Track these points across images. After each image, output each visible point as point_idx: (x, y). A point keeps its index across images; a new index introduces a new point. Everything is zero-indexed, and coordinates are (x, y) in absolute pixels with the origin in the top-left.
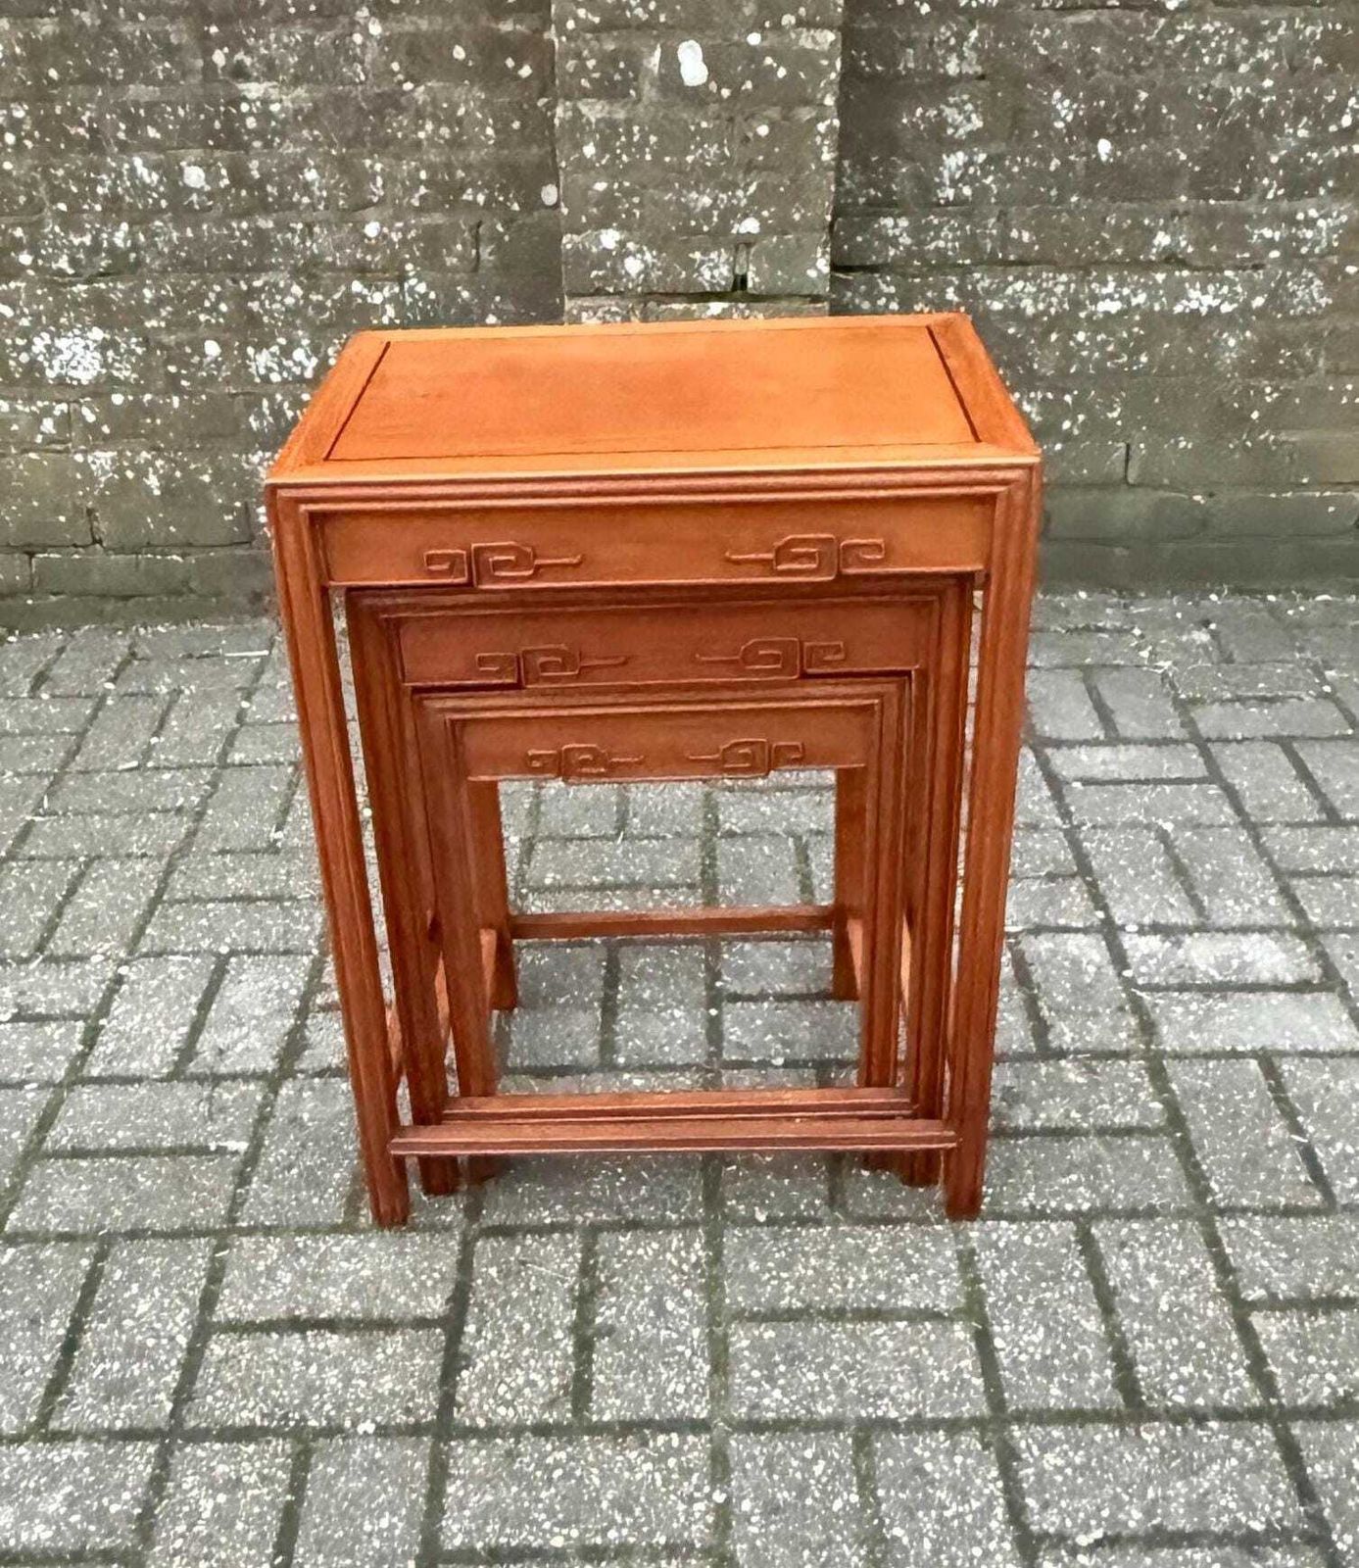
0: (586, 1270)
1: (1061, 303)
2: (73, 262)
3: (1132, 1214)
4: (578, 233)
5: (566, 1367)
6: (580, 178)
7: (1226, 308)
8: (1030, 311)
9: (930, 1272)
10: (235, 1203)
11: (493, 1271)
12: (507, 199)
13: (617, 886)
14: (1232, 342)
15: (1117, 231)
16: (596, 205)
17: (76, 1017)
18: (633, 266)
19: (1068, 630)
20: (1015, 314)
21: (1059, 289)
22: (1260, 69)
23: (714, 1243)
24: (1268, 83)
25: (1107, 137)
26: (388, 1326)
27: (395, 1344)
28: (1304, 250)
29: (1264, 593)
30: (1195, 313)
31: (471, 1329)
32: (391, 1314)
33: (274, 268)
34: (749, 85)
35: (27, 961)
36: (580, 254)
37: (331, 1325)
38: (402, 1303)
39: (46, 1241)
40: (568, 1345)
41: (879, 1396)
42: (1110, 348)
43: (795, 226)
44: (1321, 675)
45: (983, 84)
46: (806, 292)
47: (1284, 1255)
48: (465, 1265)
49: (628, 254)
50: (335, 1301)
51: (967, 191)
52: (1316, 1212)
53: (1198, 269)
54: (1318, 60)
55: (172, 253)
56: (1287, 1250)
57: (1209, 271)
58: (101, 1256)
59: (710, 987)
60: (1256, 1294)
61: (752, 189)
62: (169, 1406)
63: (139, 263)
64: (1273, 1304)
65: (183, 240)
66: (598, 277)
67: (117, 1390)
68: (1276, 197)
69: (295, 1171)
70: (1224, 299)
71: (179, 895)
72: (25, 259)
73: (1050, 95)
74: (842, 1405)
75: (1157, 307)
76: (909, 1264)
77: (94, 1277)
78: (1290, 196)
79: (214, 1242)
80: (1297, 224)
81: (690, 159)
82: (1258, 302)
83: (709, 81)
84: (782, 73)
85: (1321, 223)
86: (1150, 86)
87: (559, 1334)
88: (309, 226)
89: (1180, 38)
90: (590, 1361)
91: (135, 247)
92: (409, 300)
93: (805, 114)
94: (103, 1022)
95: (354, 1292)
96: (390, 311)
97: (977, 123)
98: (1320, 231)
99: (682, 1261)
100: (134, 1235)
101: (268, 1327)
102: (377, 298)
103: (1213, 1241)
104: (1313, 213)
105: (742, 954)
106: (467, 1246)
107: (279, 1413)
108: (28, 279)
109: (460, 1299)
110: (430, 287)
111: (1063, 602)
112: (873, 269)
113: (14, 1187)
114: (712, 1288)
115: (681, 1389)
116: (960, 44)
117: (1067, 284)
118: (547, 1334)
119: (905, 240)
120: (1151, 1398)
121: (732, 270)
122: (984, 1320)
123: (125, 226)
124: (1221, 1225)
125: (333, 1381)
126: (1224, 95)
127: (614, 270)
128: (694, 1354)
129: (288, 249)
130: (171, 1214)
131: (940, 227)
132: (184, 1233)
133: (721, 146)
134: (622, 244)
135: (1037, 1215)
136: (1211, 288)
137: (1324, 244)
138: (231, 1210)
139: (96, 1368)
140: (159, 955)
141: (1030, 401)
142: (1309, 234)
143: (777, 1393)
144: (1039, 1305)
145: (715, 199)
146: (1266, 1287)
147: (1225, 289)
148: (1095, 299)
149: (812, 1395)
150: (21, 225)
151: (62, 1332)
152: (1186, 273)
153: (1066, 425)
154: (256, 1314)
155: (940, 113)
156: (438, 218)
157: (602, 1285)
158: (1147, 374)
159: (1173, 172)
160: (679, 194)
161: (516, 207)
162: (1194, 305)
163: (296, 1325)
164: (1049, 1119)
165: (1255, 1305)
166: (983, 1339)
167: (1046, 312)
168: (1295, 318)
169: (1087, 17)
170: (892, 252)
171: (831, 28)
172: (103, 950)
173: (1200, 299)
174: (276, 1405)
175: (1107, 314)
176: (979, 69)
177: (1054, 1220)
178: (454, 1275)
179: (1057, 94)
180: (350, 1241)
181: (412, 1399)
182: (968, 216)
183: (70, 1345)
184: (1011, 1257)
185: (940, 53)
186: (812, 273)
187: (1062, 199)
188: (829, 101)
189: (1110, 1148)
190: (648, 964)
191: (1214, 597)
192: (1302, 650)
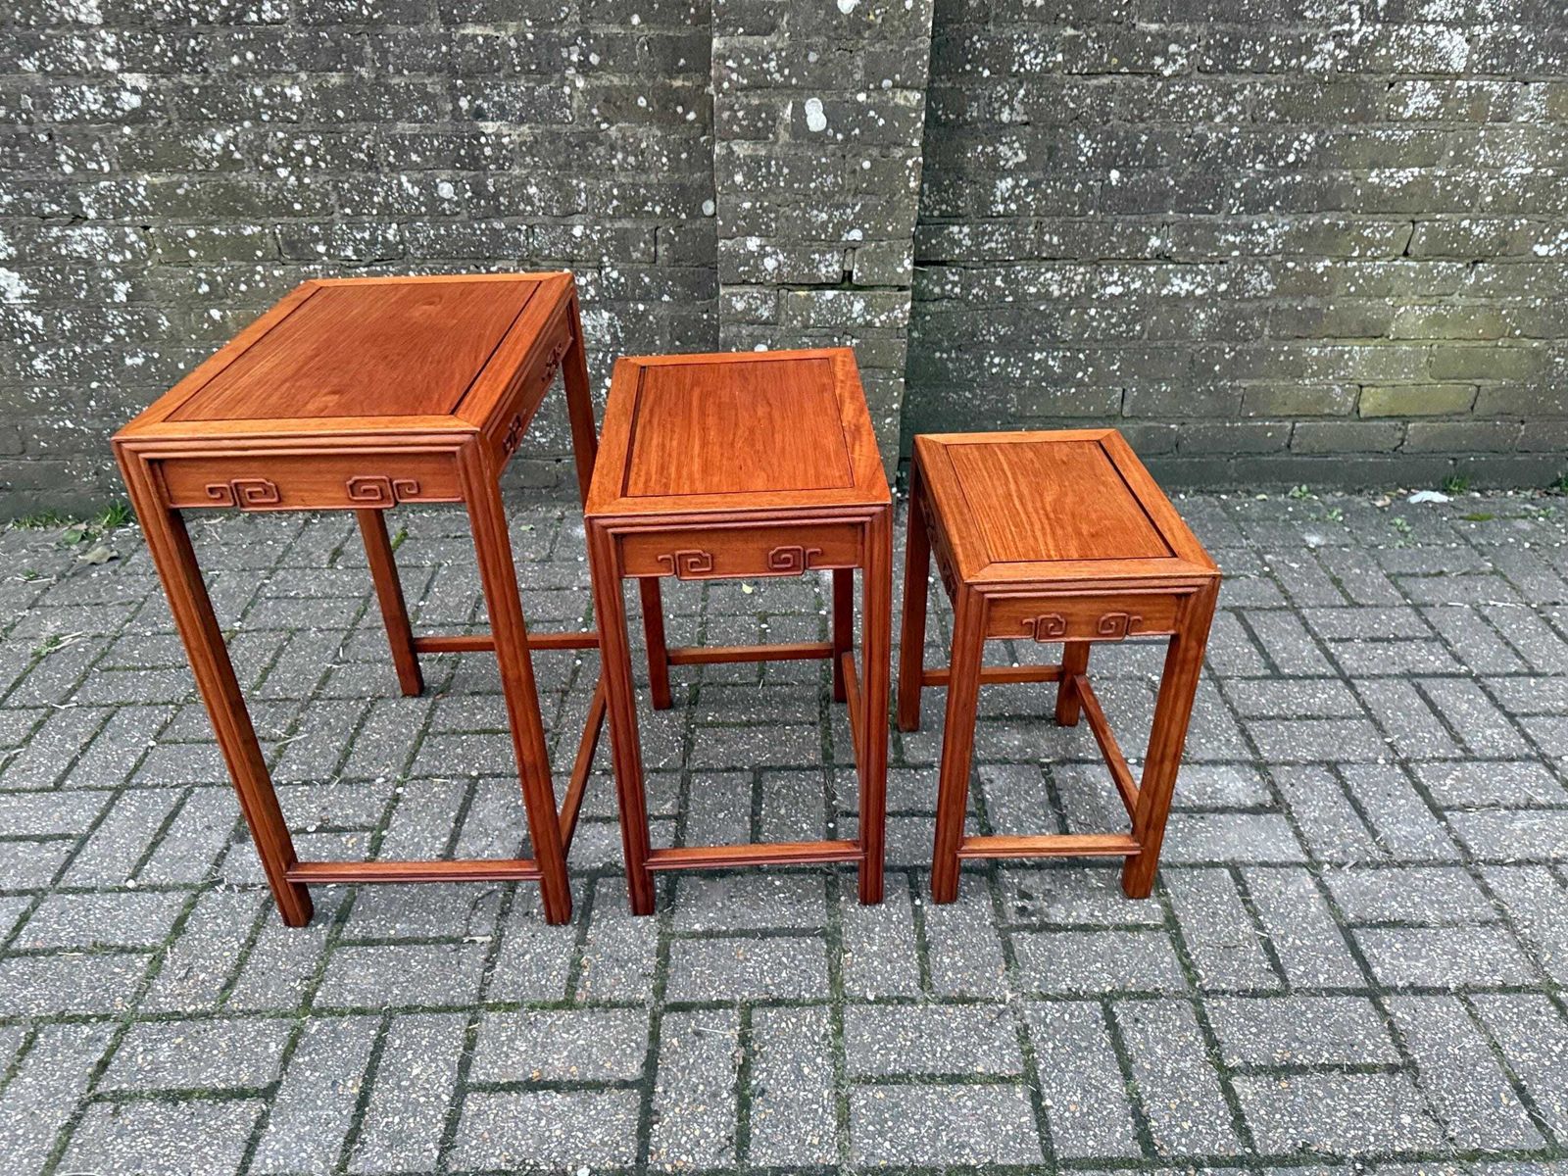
0: (744, 1040)
1: (1079, 287)
2: (356, 251)
3: (1142, 996)
4: (730, 239)
5: (730, 1123)
6: (733, 199)
7: (1199, 292)
8: (1056, 293)
9: (997, 1043)
10: (484, 984)
11: (675, 1041)
12: (677, 210)
13: (760, 723)
14: (1202, 316)
15: (1120, 235)
16: (745, 218)
17: (364, 828)
18: (770, 264)
20: (1046, 296)
21: (1078, 278)
22: (1230, 120)
23: (837, 1019)
24: (1235, 130)
25: (1117, 168)
26: (599, 1086)
27: (603, 1100)
28: (1257, 251)
29: (1219, 492)
30: (1177, 294)
31: (660, 1089)
32: (601, 1076)
33: (506, 258)
34: (857, 131)
35: (328, 782)
36: (732, 255)
37: (556, 1086)
38: (608, 1070)
39: (342, 1015)
40: (732, 1103)
41: (962, 1146)
42: (1114, 320)
43: (889, 236)
44: (1262, 559)
45: (1028, 129)
46: (894, 283)
47: (1254, 1030)
48: (654, 1037)
49: (766, 255)
50: (558, 1066)
51: (1013, 206)
52: (1277, 994)
53: (1179, 263)
54: (1272, 114)
55: (430, 246)
56: (1256, 1026)
57: (1188, 265)
58: (384, 1028)
59: (828, 805)
60: (1234, 1061)
61: (857, 208)
62: (436, 1153)
63: (405, 252)
64: (1250, 1071)
65: (438, 236)
66: (744, 272)
67: (397, 1140)
68: (1238, 213)
69: (527, 957)
70: (1199, 285)
71: (441, 729)
72: (321, 249)
73: (1076, 139)
74: (935, 1155)
75: (1149, 291)
76: (981, 1038)
77: (380, 1045)
78: (1248, 212)
79: (468, 1016)
80: (1252, 232)
81: (812, 185)
82: (1223, 287)
83: (827, 128)
84: (881, 122)
85: (1270, 232)
86: (1150, 132)
87: (725, 1095)
88: (532, 227)
89: (1172, 97)
90: (748, 1116)
91: (402, 242)
92: (605, 283)
93: (898, 153)
94: (384, 833)
95: (573, 1059)
96: (592, 291)
97: (1022, 157)
98: (1269, 236)
99: (815, 1033)
100: (409, 1010)
101: (511, 1087)
102: (582, 281)
103: (1202, 1018)
104: (1264, 224)
106: (655, 1019)
107: (519, 1159)
108: (322, 263)
109: (651, 1064)
110: (621, 274)
112: (943, 263)
113: (319, 969)
114: (837, 1055)
115: (816, 1141)
116: (1011, 98)
117: (1084, 275)
118: (715, 1095)
119: (967, 242)
120: (1161, 1148)
121: (842, 266)
122: (1036, 1082)
123: (394, 226)
124: (1209, 1004)
125: (558, 1133)
126: (1202, 139)
127: (756, 266)
128: (825, 1111)
129: (516, 244)
130: (437, 992)
131: (992, 233)
132: (448, 1009)
133: (835, 177)
134: (762, 247)
135: (1073, 996)
136: (1189, 277)
137: (1272, 246)
138: (481, 990)
139: (381, 1122)
140: (427, 778)
141: (1054, 359)
142: (1261, 239)
143: (887, 1144)
144: (1078, 1071)
145: (830, 217)
146: (1241, 1056)
147: (1199, 278)
148: (1104, 285)
149: (914, 1146)
150: (318, 224)
151: (356, 1091)
152: (1170, 266)
153: (1080, 375)
154: (501, 1077)
155: (995, 149)
156: (626, 224)
157: (755, 1053)
158: (1140, 338)
159: (1164, 194)
160: (805, 212)
161: (683, 216)
162: (1176, 289)
163: (531, 1086)
164: (1079, 916)
165: (1233, 1071)
166: (1037, 1097)
167: (1067, 294)
168: (1249, 300)
169: (1105, 80)
170: (957, 251)
171: (917, 89)
172: (384, 774)
173: (1180, 286)
174: (516, 1151)
175: (1112, 295)
176: (1025, 118)
177: (1086, 1000)
178: (645, 1044)
179: (1081, 137)
180: (568, 1015)
181: (616, 1148)
182: (1013, 225)
183: (363, 1101)
184: (1056, 1031)
185: (996, 105)
186: (900, 270)
187: (1083, 213)
188: (916, 143)
189: (1124, 941)
190: (783, 787)
191: (1182, 496)
192: (1247, 538)
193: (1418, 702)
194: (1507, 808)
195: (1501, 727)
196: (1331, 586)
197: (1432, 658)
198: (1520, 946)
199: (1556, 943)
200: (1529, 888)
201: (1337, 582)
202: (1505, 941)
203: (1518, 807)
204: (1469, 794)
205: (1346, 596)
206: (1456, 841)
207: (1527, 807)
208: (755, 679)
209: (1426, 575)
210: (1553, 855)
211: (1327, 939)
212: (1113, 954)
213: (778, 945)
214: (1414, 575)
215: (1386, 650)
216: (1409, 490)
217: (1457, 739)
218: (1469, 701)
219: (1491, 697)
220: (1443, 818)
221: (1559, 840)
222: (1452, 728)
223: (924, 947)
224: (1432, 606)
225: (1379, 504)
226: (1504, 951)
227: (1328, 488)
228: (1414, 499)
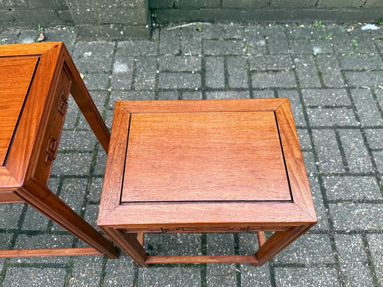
13: (69, 151)
19: (224, 39)
29: (285, 24)
44: (293, 61)
59: (85, 196)
105: (97, 183)
111: (226, 27)
189: (182, 273)
190: (70, 186)
191: (270, 25)
192: (290, 49)
193: (334, 142)
194: (355, 202)
195: (364, 156)
196: (316, 77)
197: (347, 118)
198: (339, 278)
199: (354, 277)
200: (351, 247)
201: (320, 74)
202: (334, 275)
203: (359, 202)
204: (342, 195)
205: (322, 81)
206: (329, 220)
207: (363, 201)
208: (73, 127)
209: (357, 71)
210: (366, 229)
211: (263, 273)
212: (176, 279)
213: (47, 272)
214: (352, 71)
215: (330, 113)
216: (363, 23)
217: (345, 163)
218: (356, 142)
219: (365, 139)
220: (327, 207)
221: (370, 220)
222: (345, 157)
223: (103, 275)
224: (355, 88)
225: (349, 30)
226: (332, 281)
227: (331, 21)
228: (364, 28)
